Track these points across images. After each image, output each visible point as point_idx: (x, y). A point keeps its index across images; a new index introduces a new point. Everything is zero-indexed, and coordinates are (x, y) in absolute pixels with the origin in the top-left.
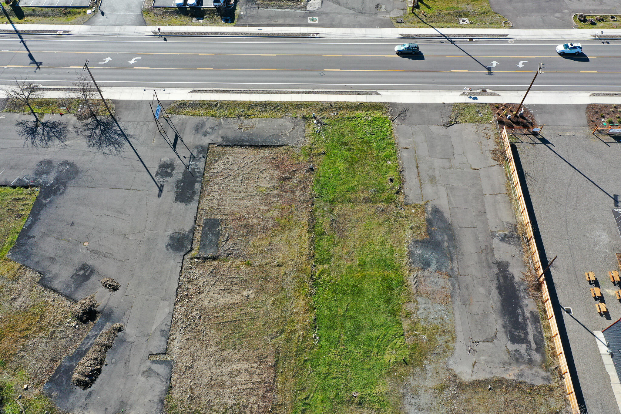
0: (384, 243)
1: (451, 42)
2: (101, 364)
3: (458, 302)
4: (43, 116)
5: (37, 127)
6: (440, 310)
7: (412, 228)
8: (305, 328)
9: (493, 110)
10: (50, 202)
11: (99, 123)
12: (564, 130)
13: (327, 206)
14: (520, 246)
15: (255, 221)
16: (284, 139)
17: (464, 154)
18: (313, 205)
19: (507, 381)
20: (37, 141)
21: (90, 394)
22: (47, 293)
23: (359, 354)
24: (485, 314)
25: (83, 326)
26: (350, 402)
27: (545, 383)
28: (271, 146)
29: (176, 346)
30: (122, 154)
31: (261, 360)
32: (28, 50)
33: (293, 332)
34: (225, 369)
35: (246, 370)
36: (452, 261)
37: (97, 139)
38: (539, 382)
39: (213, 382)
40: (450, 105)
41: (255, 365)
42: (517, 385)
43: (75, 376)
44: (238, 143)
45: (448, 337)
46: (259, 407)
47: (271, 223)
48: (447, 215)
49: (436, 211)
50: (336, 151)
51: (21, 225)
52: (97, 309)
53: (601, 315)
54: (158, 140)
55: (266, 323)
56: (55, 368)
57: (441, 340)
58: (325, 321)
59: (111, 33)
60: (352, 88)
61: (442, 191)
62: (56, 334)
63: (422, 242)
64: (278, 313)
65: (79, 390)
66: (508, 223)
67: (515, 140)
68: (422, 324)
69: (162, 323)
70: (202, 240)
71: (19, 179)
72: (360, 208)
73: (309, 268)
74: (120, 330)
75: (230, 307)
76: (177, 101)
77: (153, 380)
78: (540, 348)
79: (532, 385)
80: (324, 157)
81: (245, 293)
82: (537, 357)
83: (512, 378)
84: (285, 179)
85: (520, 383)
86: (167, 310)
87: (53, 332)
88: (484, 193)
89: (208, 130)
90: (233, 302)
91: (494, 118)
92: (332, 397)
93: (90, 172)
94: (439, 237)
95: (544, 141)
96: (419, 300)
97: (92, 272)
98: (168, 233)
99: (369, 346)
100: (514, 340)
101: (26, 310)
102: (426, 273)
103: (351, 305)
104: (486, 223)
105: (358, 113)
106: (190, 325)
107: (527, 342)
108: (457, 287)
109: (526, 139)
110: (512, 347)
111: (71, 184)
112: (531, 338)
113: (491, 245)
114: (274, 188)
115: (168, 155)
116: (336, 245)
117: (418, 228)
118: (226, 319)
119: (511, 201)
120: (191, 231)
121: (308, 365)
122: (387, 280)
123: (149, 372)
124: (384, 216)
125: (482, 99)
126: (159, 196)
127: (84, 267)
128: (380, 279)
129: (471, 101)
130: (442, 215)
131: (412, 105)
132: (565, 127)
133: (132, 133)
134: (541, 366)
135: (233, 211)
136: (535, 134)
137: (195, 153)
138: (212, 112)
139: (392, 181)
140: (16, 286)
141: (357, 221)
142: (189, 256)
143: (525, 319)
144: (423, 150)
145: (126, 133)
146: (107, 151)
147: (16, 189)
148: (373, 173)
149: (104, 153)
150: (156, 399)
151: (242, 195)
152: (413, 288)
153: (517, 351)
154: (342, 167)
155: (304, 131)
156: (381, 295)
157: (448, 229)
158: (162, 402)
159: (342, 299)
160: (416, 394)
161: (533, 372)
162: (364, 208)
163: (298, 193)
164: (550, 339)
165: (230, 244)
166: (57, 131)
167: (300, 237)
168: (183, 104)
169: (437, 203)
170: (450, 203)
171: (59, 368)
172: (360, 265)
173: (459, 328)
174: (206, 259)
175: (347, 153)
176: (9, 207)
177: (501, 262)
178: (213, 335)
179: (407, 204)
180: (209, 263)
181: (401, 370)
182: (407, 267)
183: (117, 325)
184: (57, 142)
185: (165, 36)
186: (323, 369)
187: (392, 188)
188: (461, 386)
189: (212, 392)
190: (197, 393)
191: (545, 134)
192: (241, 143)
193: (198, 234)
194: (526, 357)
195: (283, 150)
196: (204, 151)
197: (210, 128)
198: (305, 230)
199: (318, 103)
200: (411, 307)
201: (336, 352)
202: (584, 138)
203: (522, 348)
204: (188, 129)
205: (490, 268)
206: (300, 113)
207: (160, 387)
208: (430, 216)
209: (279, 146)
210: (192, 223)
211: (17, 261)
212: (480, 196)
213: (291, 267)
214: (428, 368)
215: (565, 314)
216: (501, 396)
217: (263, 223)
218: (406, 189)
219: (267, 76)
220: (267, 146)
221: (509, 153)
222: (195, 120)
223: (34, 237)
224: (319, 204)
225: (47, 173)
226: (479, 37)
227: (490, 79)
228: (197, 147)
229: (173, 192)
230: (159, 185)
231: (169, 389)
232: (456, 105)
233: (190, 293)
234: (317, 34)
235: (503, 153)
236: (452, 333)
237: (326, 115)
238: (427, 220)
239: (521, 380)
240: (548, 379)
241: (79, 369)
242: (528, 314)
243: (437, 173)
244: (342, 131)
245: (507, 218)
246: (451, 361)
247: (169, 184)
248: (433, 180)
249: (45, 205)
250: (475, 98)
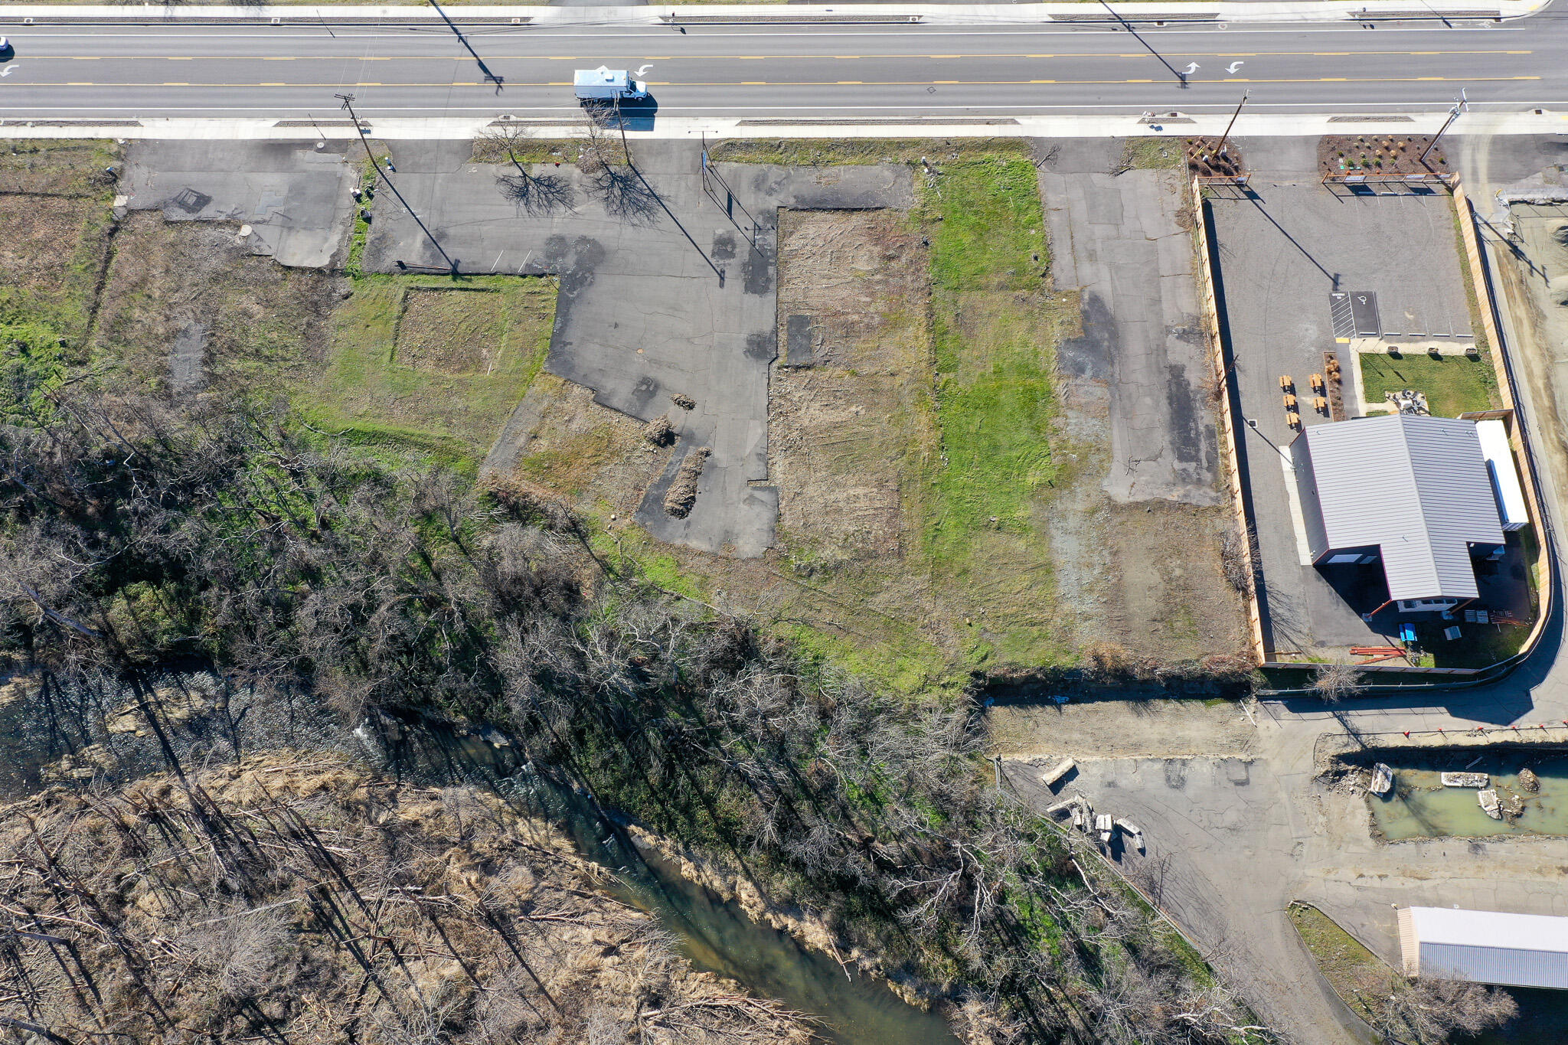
0: (1025, 344)
1: (1128, 27)
2: (694, 492)
3: (1118, 416)
4: (530, 168)
5: (527, 185)
6: (1094, 425)
7: (1062, 323)
8: (931, 448)
9: (1184, 146)
10: (578, 296)
11: (615, 178)
12: (1282, 178)
13: (950, 295)
14: (1202, 344)
15: (856, 317)
16: (884, 198)
17: (1137, 218)
18: (930, 294)
19: (1170, 502)
20: (534, 208)
21: (688, 524)
22: (607, 412)
23: (996, 476)
24: (1150, 429)
25: (660, 450)
26: (987, 526)
27: (1214, 503)
28: (866, 209)
29: (779, 470)
30: (658, 225)
31: (881, 485)
32: (475, 55)
33: (916, 453)
34: (840, 495)
35: (865, 495)
36: (1112, 366)
37: (618, 202)
38: (1207, 503)
39: (828, 509)
40: (1122, 139)
41: (875, 490)
42: (1181, 507)
43: (668, 505)
44: (818, 206)
45: (1103, 456)
46: (884, 532)
47: (877, 319)
48: (1109, 304)
49: (1095, 300)
50: (958, 215)
51: (548, 327)
52: (675, 431)
53: (1292, 428)
54: (704, 203)
55: (883, 443)
56: (642, 497)
57: (1094, 459)
58: (955, 441)
59: (597, 20)
60: (977, 113)
61: (1105, 273)
62: (632, 460)
63: (1075, 341)
64: (897, 432)
65: (675, 520)
66: (1189, 315)
67: (1210, 195)
68: (1072, 441)
69: (756, 446)
70: (789, 344)
71: (527, 265)
72: (994, 297)
73: (930, 377)
74: (707, 454)
75: (836, 426)
76: (720, 141)
77: (757, 508)
78: (1212, 466)
79: (1199, 506)
80: (942, 224)
81: (853, 409)
82: (1207, 476)
83: (1175, 499)
84: (891, 258)
85: (1185, 504)
86: (760, 431)
87: (628, 458)
88: (1161, 273)
89: (774, 186)
90: (840, 420)
91: (1184, 161)
92: (966, 522)
93: (620, 252)
94: (1097, 335)
95: (1252, 196)
96: (1070, 413)
97: (657, 387)
98: (744, 336)
99: (1008, 467)
100: (1182, 458)
101: (588, 434)
102: (1078, 382)
103: (985, 421)
104: (1159, 314)
105: (987, 155)
106: (790, 448)
107: (1198, 460)
108: (1117, 397)
109: (1226, 193)
110: (1178, 465)
111: (598, 270)
112: (1203, 455)
113: (1164, 344)
114: (877, 271)
115: (722, 227)
116: (964, 347)
117: (1071, 323)
118: (833, 440)
119: (1196, 286)
120: (773, 332)
121: (937, 489)
122: (1030, 391)
123: (751, 500)
124: (1026, 307)
125: (1170, 130)
126: (722, 285)
127: (645, 381)
128: (1021, 389)
129: (1153, 132)
130: (1103, 306)
131: (1066, 139)
132: (1284, 173)
133: (666, 194)
134: (1210, 486)
135: (824, 304)
136: (1240, 185)
137: (760, 222)
138: (775, 157)
139: (1036, 258)
140: (566, 406)
141: (990, 314)
142: (775, 364)
143: (1198, 434)
144: (1080, 211)
145: (657, 193)
146: (636, 221)
147: (527, 279)
148: (1010, 247)
149: (633, 225)
150: (766, 527)
151: (834, 282)
152: (1062, 399)
153: (1184, 470)
154: (967, 238)
155: (911, 185)
156: (1022, 408)
157: (1111, 325)
158: (773, 531)
159: (973, 414)
160: (1064, 518)
161: (1201, 492)
162: (999, 296)
163: (909, 278)
164: (1225, 456)
165: (826, 348)
166: (557, 192)
167: (917, 338)
168: (731, 145)
169: (1096, 288)
170: (1114, 289)
171: (646, 496)
172: (995, 373)
173: (1117, 446)
174: (798, 368)
175: (974, 218)
176: (526, 305)
177: (1175, 366)
178: (820, 458)
179: (1056, 291)
180: (802, 373)
181: (1046, 492)
182: (1056, 373)
183: (703, 449)
184: (562, 208)
185: (681, 25)
186: (955, 493)
187: (1037, 269)
188: (1114, 508)
189: (828, 519)
190: (811, 521)
191: (1255, 184)
192: (823, 206)
193: (783, 336)
194: (1195, 476)
195: (883, 215)
196: (773, 218)
197: (776, 183)
198: (922, 329)
199: (929, 140)
200: (1059, 422)
201: (969, 474)
202: (1308, 190)
203: (1191, 466)
204: (745, 184)
205: (1161, 372)
206: (904, 156)
207: (766, 515)
208: (1087, 307)
209: (877, 209)
210: (772, 321)
211: (558, 375)
212: (1155, 277)
213: (908, 376)
214: (1078, 490)
215: (1247, 428)
216: (1161, 518)
217: (866, 320)
218: (1055, 270)
219: (847, 94)
220: (861, 209)
221: (1200, 215)
222: (751, 171)
223: (571, 344)
224: (939, 292)
225: (563, 255)
226: (1174, 19)
227: (1184, 95)
228: (761, 213)
229: (740, 280)
230: (719, 270)
231: (778, 517)
232: (1131, 140)
233: (784, 410)
234: (920, 17)
235: (1192, 215)
236: (1109, 452)
237: (941, 159)
238: (1082, 312)
239: (1185, 501)
240: (1217, 500)
241: (671, 497)
242: (1202, 428)
243: (1099, 246)
244: (965, 183)
245: (1187, 306)
246: (1105, 483)
247: (733, 268)
248: (1092, 256)
249: (573, 300)
250: (1159, 129)
